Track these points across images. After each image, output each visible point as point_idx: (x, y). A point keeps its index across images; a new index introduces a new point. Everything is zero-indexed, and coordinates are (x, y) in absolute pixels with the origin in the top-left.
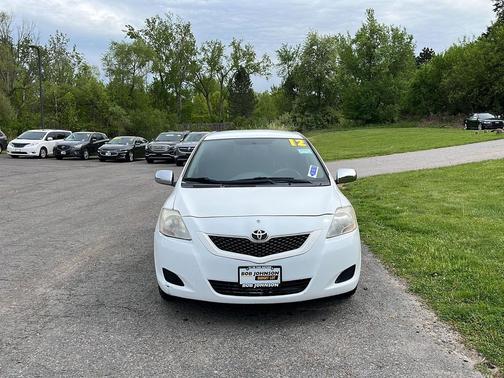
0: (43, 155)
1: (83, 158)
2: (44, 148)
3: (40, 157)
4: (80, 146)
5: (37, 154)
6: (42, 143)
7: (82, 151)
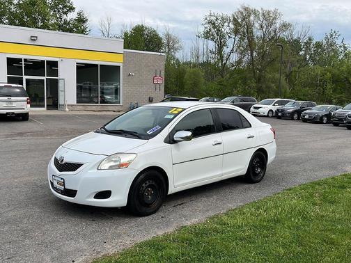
0: (270, 115)
1: (293, 119)
2: (271, 110)
3: (267, 116)
4: (291, 110)
5: (266, 114)
6: (271, 107)
7: (292, 114)
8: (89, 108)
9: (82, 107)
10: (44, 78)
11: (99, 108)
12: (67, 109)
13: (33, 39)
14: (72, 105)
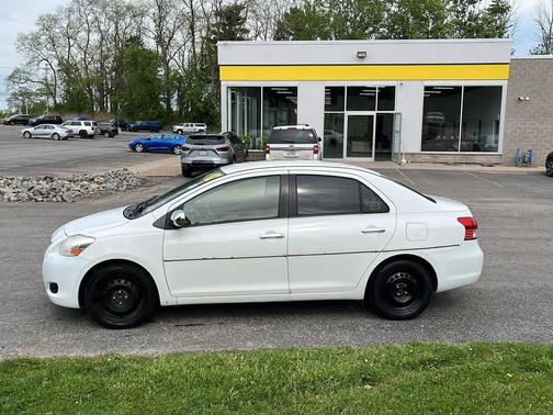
8: (442, 159)
9: (428, 158)
10: (373, 113)
11: (458, 159)
12: (404, 160)
13: (361, 56)
14: (413, 154)
